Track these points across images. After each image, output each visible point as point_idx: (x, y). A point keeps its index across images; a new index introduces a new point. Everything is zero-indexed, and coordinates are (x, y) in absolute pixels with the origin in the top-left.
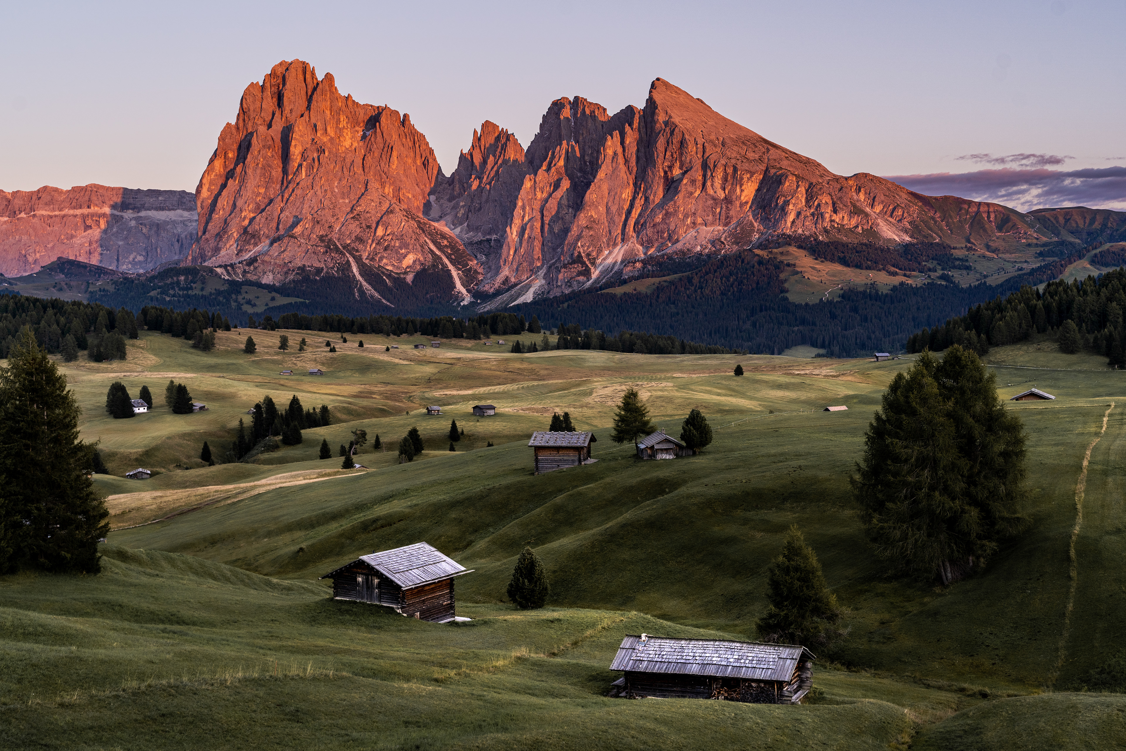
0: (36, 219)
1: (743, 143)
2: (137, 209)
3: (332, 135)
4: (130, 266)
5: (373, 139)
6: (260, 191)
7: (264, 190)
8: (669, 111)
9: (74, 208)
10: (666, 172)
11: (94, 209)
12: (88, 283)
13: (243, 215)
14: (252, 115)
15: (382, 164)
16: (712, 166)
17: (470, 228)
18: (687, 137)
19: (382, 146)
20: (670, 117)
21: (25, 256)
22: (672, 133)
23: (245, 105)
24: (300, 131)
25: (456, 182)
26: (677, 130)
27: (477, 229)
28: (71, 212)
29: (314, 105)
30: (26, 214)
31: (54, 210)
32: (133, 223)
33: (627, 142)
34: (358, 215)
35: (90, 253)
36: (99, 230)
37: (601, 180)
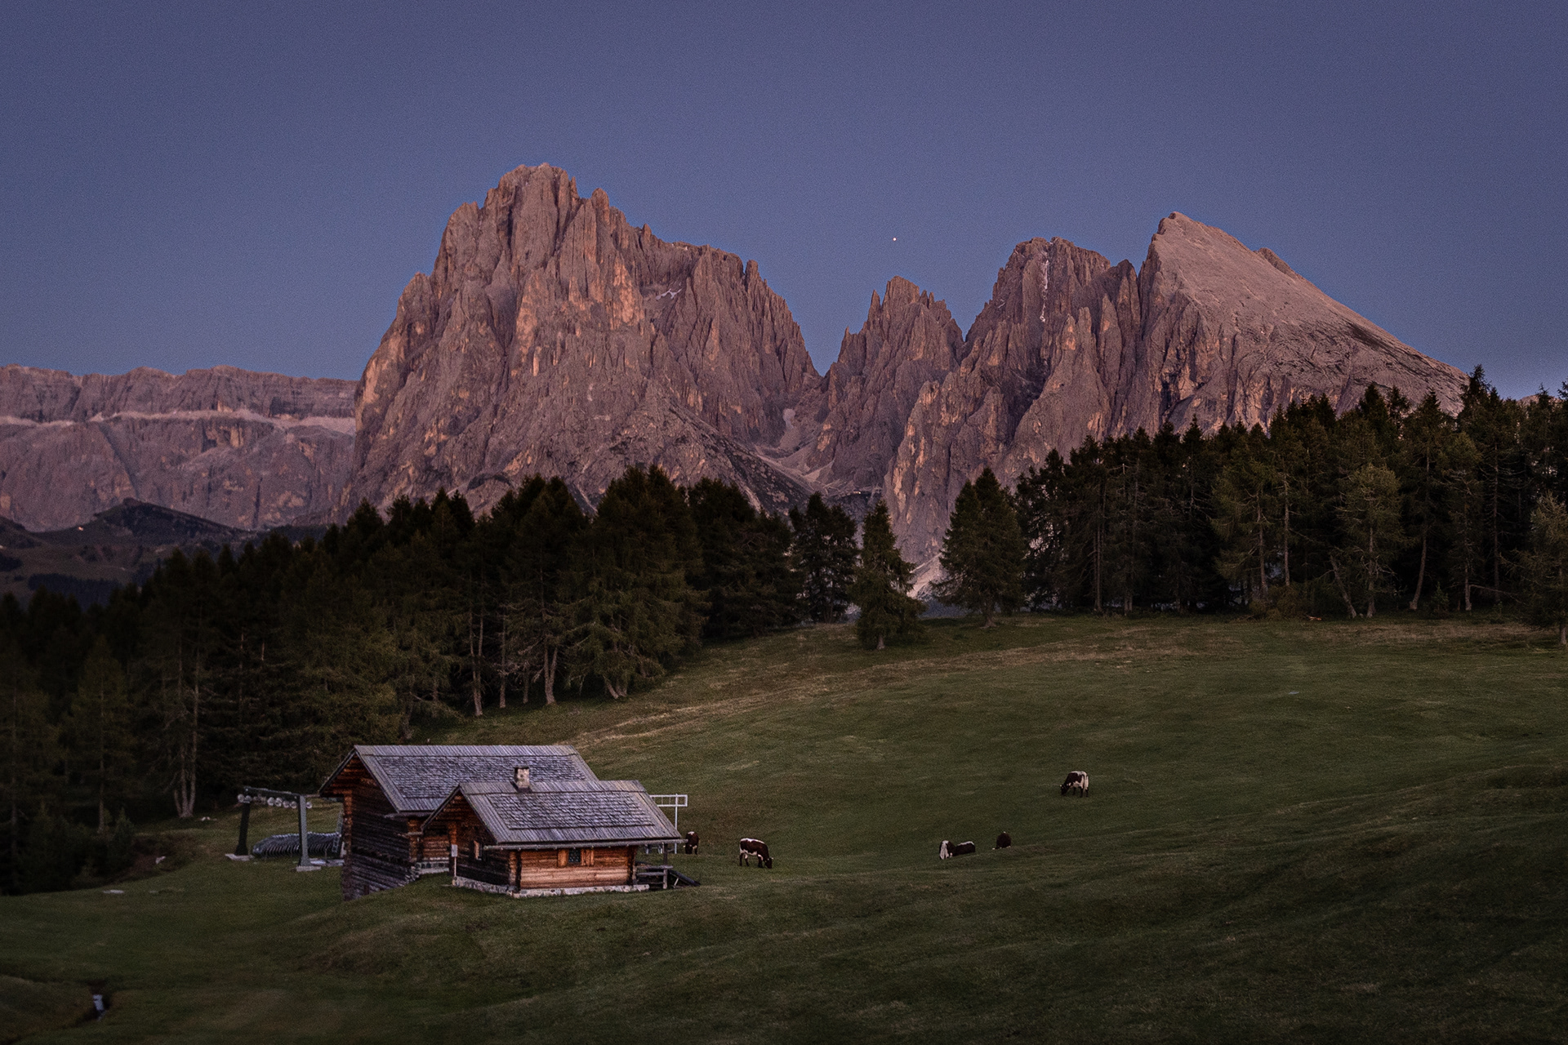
0: (120, 425)
1: (1312, 336)
2: (298, 412)
3: (599, 299)
4: (278, 515)
5: (677, 307)
6: (461, 396)
7: (467, 394)
8: (1181, 275)
9: (189, 408)
10: (1165, 385)
11: (223, 411)
12: (141, 549)
13: (427, 436)
14: (461, 260)
15: (691, 353)
16: (1244, 376)
17: (837, 472)
18: (1205, 323)
19: (693, 318)
20: (1181, 285)
21: (95, 491)
22: (1180, 315)
23: (449, 244)
24: (536, 292)
25: (832, 385)
26: (1188, 310)
27: (848, 473)
28: (183, 415)
29: (567, 245)
30: (103, 415)
31: (152, 411)
32: (290, 438)
33: (1105, 329)
34: (623, 443)
35: (210, 490)
36: (228, 449)
37: (1052, 395)
